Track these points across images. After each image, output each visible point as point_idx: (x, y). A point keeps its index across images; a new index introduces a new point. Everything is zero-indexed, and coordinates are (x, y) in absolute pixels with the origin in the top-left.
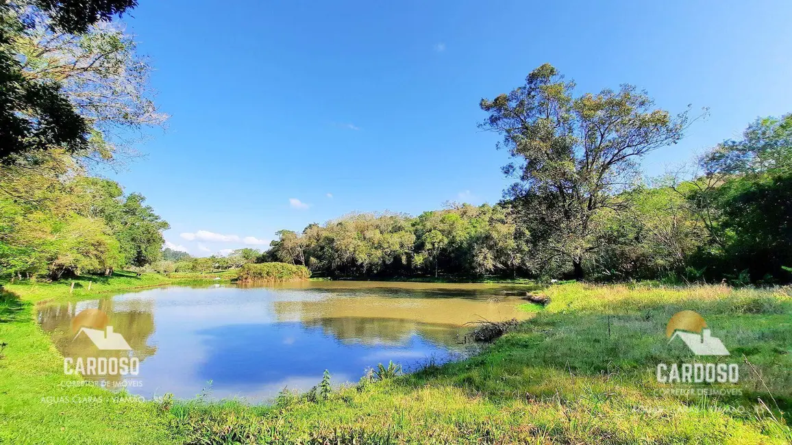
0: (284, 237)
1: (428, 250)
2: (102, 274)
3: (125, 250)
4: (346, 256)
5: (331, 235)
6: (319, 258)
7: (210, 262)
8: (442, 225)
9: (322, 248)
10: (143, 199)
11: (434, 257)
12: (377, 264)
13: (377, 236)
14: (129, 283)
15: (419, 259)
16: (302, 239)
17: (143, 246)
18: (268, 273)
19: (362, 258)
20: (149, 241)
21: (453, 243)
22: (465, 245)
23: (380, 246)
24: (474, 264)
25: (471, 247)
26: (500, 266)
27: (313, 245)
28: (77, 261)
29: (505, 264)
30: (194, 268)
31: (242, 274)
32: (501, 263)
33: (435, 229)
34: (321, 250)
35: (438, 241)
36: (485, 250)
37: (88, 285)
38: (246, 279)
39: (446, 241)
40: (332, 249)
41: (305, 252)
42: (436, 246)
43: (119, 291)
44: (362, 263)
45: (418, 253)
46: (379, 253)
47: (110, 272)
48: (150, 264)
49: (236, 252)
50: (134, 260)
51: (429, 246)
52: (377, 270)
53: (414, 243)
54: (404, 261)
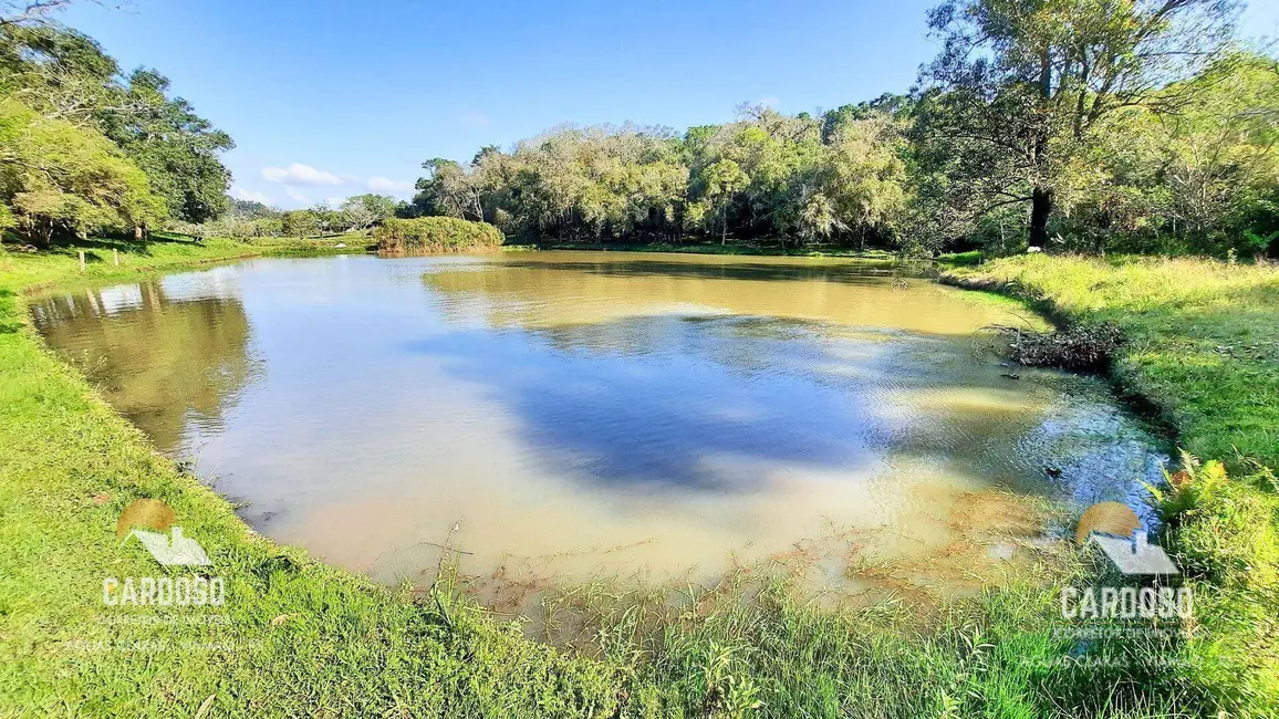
0: (441, 172)
1: (713, 197)
2: (130, 237)
3: (161, 190)
4: (564, 206)
5: (531, 169)
6: (512, 210)
7: (314, 219)
8: (738, 150)
9: (517, 192)
10: (164, 82)
11: (722, 211)
12: (620, 222)
13: (617, 171)
14: (185, 253)
15: (696, 213)
16: (475, 176)
17: (193, 183)
18: (429, 236)
19: (594, 210)
20: (201, 172)
21: (761, 183)
22: (784, 186)
23: (621, 189)
24: (797, 224)
25: (795, 190)
26: (842, 226)
27: (499, 187)
28: (74, 208)
29: (851, 223)
30: (286, 230)
31: (383, 237)
32: (843, 221)
33: (726, 156)
34: (515, 195)
35: (732, 179)
36: (820, 197)
37: (112, 258)
38: (393, 246)
39: (747, 180)
40: (536, 192)
41: (482, 200)
42: (729, 189)
43: (172, 268)
44: (594, 219)
45: (695, 202)
46: (622, 201)
47: (143, 233)
48: (215, 218)
49: (353, 200)
50: (183, 211)
51: (715, 189)
52: (621, 232)
53: (688, 183)
54: (669, 216)
